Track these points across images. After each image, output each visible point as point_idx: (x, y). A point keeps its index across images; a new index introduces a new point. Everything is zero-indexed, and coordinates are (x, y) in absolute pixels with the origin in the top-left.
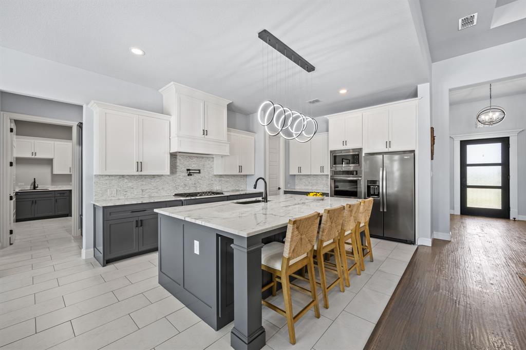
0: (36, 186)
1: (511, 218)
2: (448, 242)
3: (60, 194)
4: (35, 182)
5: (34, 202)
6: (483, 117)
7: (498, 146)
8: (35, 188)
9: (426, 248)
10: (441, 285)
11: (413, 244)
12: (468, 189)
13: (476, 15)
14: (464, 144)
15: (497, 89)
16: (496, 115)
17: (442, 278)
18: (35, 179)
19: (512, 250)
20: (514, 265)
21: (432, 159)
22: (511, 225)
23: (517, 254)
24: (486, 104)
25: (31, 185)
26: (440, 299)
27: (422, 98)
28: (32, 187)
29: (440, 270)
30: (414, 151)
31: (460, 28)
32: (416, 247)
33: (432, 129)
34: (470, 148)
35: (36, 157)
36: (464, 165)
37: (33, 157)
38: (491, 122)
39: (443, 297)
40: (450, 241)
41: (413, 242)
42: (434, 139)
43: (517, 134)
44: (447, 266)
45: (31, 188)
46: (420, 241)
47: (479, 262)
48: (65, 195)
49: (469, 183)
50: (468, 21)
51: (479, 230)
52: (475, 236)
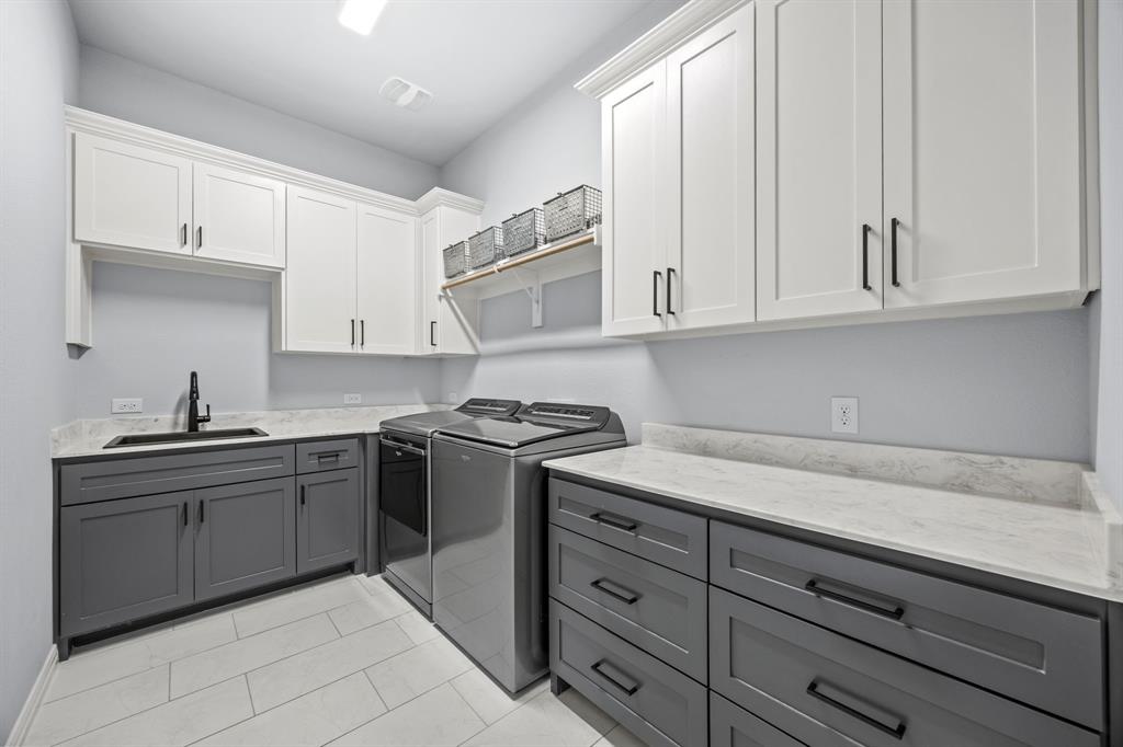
0: (202, 412)
3: (321, 456)
4: (194, 392)
5: (193, 514)
8: (194, 420)
18: (194, 375)
25: (177, 411)
28: (183, 417)
35: (200, 253)
37: (187, 250)
45: (176, 424)
48: (344, 459)
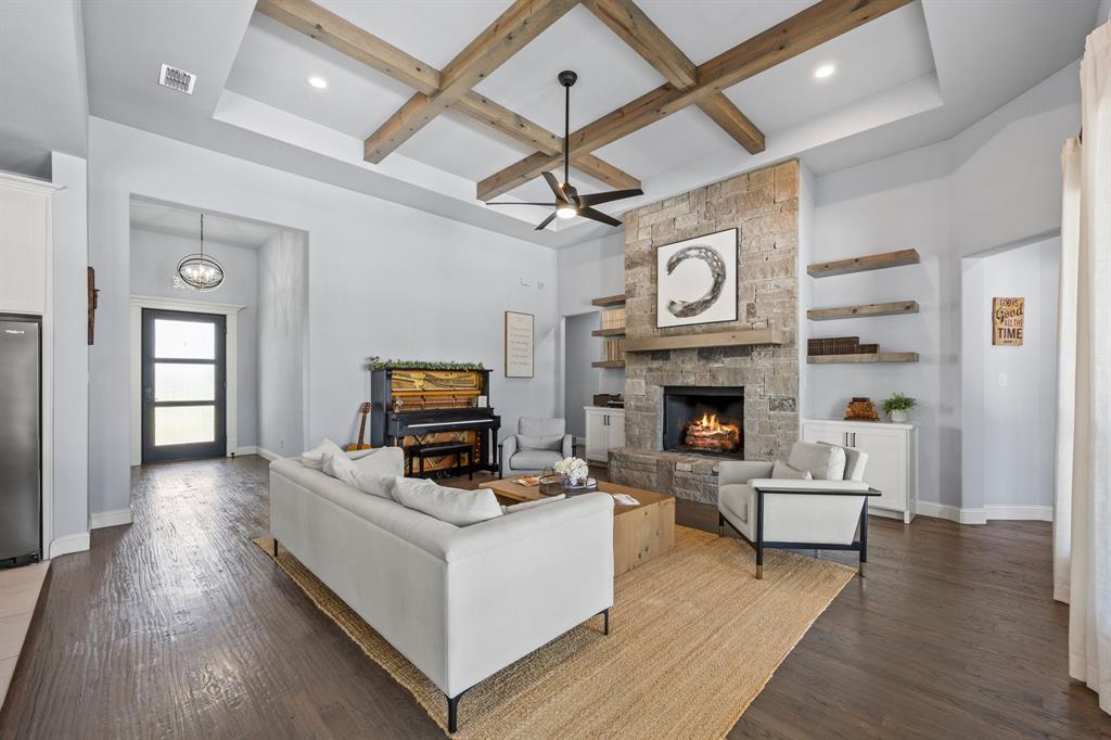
1: (229, 455)
2: (126, 527)
6: (189, 271)
7: (209, 329)
9: (76, 557)
10: (132, 619)
11: (37, 561)
12: (158, 410)
13: (193, 78)
14: (149, 315)
15: (213, 227)
16: (210, 273)
17: (131, 603)
19: (238, 505)
20: (243, 528)
21: (91, 342)
22: (230, 466)
23: (246, 510)
24: (193, 247)
26: (137, 648)
27: (64, 188)
29: (122, 591)
30: (40, 317)
31: (162, 81)
32: (45, 566)
33: (91, 271)
34: (161, 326)
36: (148, 360)
38: (200, 284)
39: (141, 640)
40: (132, 524)
41: (35, 558)
42: (95, 296)
43: (236, 313)
44: (136, 576)
46: (54, 548)
47: (193, 544)
49: (159, 396)
50: (177, 79)
51: (182, 487)
52: (179, 499)
